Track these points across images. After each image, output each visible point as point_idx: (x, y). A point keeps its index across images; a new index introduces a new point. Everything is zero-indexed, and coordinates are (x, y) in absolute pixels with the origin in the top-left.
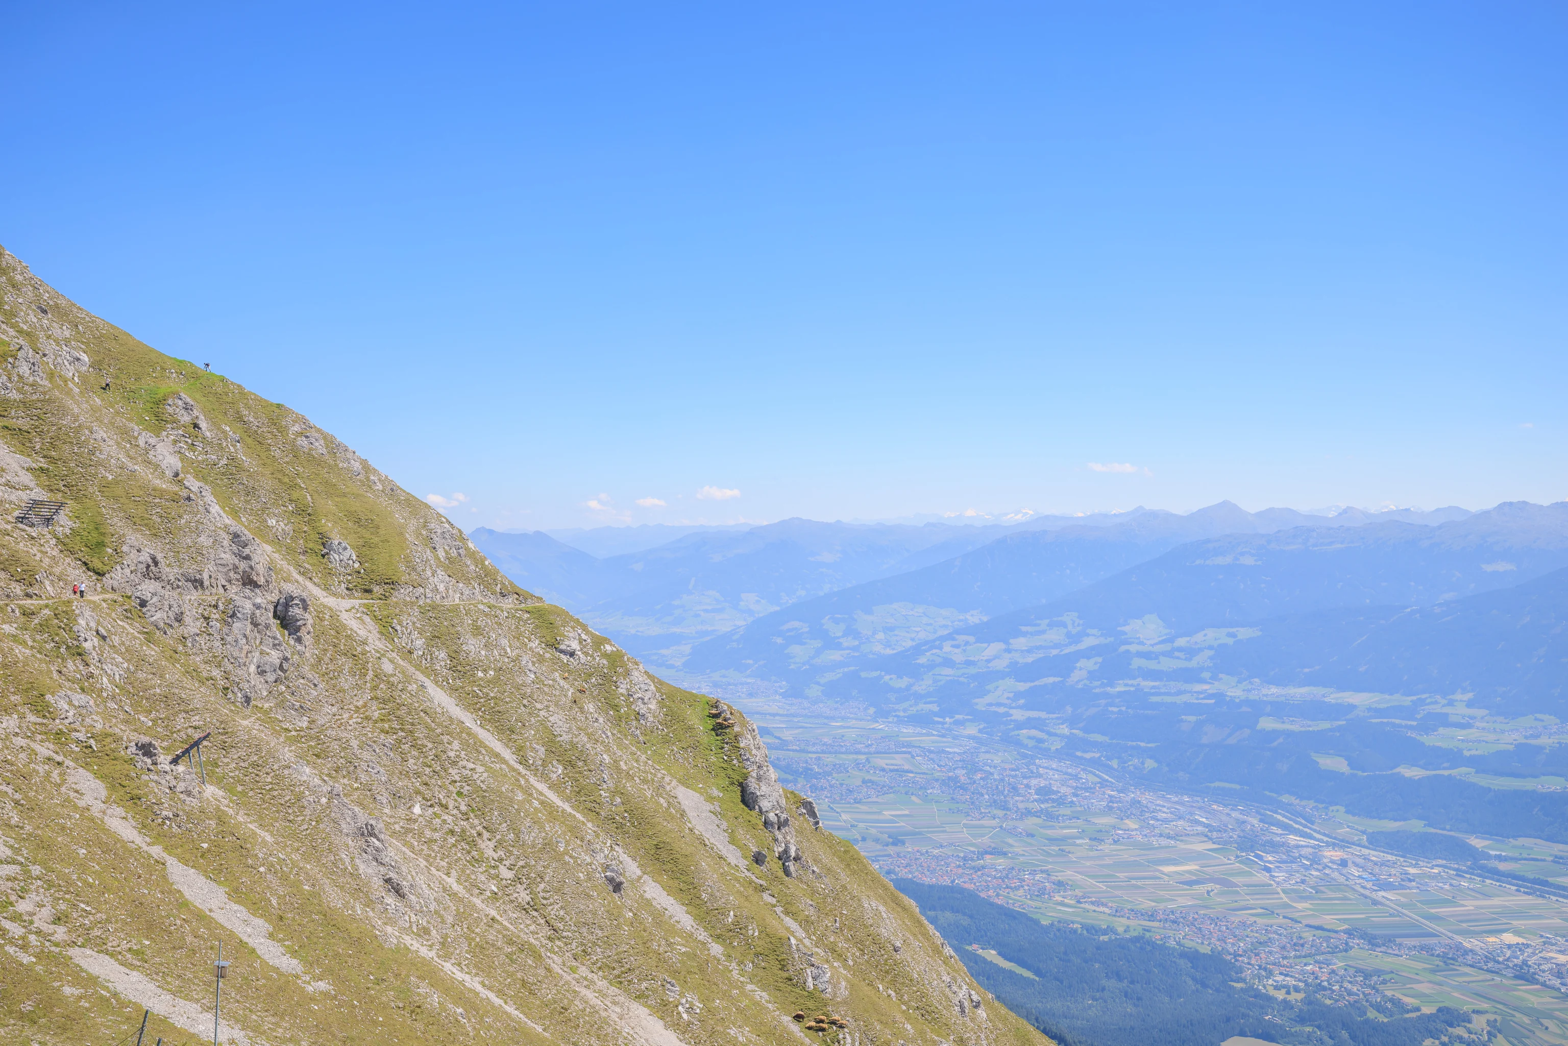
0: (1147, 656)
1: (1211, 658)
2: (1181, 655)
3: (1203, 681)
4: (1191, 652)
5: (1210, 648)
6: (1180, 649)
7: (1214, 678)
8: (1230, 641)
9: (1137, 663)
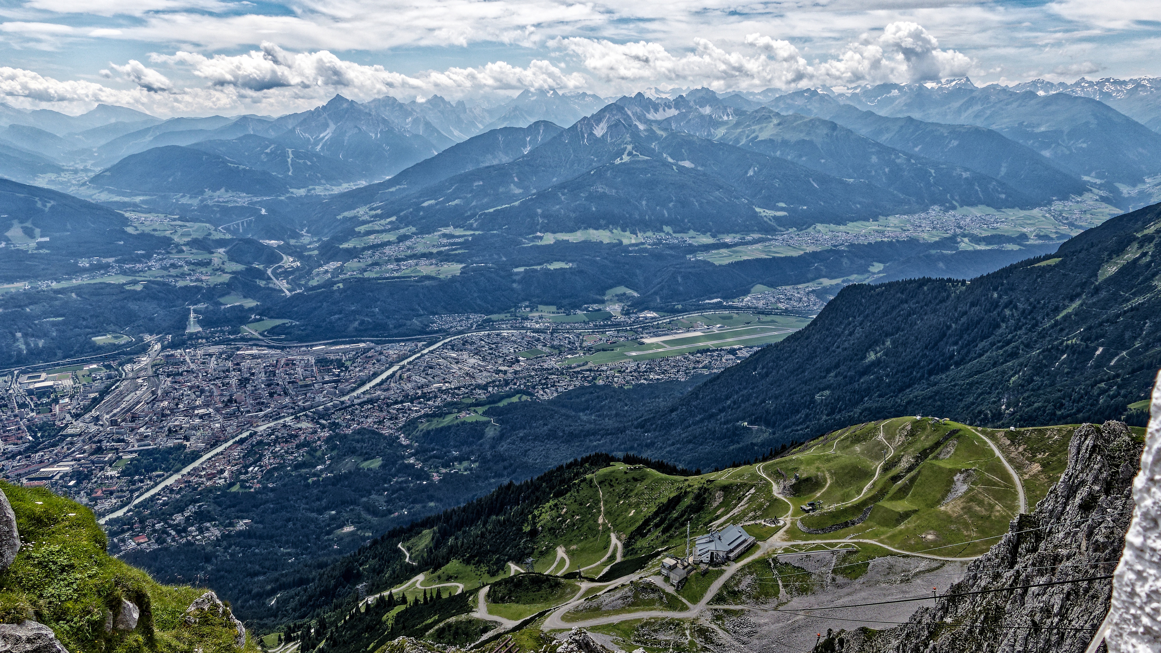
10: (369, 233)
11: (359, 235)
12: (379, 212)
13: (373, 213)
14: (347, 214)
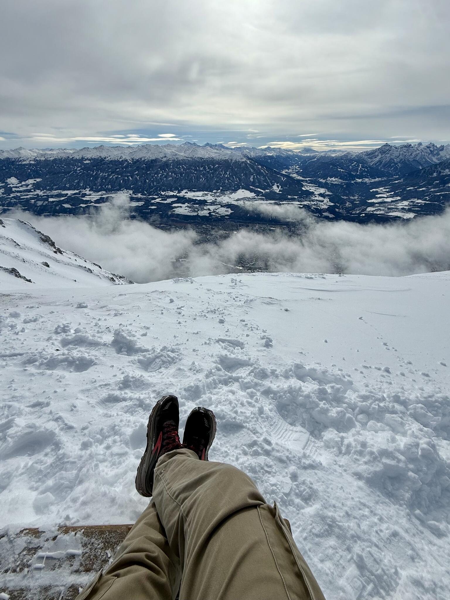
0: (16, 187)
1: (32, 186)
2: (24, 186)
3: (32, 192)
4: (27, 185)
5: (31, 184)
6: (24, 185)
7: (35, 191)
8: (35, 182)
9: (14, 189)
10: (380, 198)
11: (377, 198)
12: (387, 190)
13: (385, 190)
14: (374, 190)
